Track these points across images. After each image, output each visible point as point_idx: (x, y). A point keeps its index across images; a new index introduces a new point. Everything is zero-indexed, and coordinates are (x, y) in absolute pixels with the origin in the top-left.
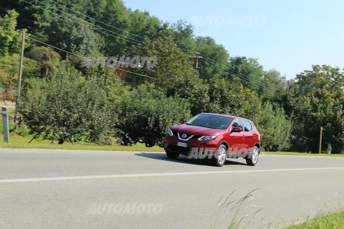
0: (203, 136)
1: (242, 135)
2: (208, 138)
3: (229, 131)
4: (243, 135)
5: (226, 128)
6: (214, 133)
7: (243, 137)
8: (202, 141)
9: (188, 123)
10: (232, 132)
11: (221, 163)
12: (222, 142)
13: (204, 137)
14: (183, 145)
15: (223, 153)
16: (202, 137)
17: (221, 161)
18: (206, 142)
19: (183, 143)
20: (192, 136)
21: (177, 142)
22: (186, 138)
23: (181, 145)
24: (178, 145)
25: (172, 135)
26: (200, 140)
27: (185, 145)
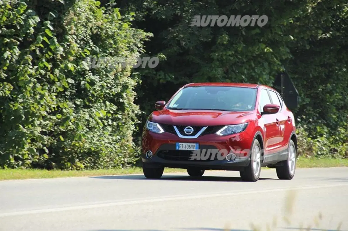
2: (233, 129)
3: (258, 112)
7: (277, 123)
11: (256, 175)
12: (256, 135)
18: (232, 138)
19: (189, 144)
20: (204, 128)
21: (177, 144)
22: (194, 134)
23: (186, 148)
24: (180, 149)
25: (160, 131)
26: (221, 135)
27: (194, 146)
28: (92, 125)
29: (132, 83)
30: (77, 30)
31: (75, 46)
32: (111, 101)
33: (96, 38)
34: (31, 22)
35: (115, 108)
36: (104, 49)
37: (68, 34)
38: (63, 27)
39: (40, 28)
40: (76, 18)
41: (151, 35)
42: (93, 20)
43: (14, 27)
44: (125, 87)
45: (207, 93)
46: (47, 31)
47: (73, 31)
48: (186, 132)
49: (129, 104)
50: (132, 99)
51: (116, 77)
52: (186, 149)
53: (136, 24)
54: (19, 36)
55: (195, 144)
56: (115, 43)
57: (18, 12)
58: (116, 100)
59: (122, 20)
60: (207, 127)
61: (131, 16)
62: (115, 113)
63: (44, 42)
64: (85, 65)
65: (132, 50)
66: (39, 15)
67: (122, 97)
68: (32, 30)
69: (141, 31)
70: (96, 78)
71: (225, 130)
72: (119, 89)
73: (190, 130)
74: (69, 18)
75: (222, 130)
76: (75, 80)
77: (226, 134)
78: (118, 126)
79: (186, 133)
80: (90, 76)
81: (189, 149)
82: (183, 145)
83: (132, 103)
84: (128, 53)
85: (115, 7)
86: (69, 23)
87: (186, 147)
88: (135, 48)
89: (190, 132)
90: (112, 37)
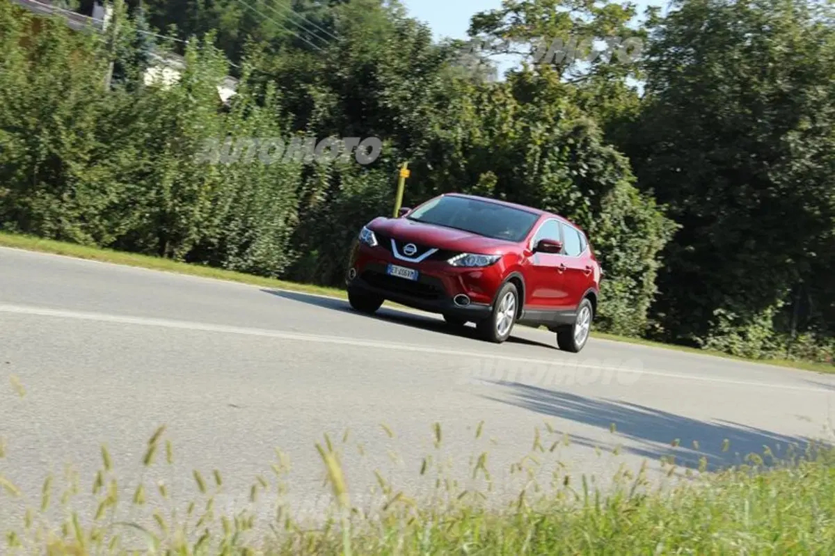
0: (462, 253)
1: (559, 266)
2: (475, 260)
3: (528, 247)
4: (562, 265)
5: (521, 240)
6: (489, 248)
7: (561, 270)
8: (459, 267)
9: (412, 216)
10: (535, 250)
11: (501, 333)
12: (509, 276)
13: (464, 258)
14: (405, 274)
15: (509, 307)
16: (458, 257)
17: (501, 327)
18: (470, 272)
19: (406, 269)
20: (433, 251)
21: (390, 266)
22: (415, 256)
23: (400, 274)
24: (392, 274)
25: (373, 242)
26: (455, 264)
27: (412, 273)
28: (609, 294)
29: (654, 265)
30: (613, 210)
31: (609, 224)
32: (632, 277)
33: (629, 220)
34: (573, 196)
35: (634, 283)
36: (635, 230)
37: (601, 211)
38: (599, 205)
39: (579, 202)
40: (613, 199)
41: (681, 226)
42: (629, 204)
43: (557, 197)
44: (647, 268)
46: (584, 206)
47: (608, 210)
48: (406, 251)
49: (648, 284)
50: (652, 279)
51: (640, 258)
53: (669, 215)
54: (560, 206)
56: (646, 227)
57: (563, 185)
58: (636, 276)
59: (656, 208)
60: (438, 249)
61: (664, 207)
62: (634, 288)
63: (580, 215)
64: (614, 241)
65: (660, 237)
66: (580, 190)
67: (641, 276)
68: (572, 203)
69: (672, 222)
70: (622, 254)
71: (463, 260)
72: (641, 268)
73: (411, 248)
74: (607, 198)
76: (603, 253)
77: (463, 265)
78: (635, 300)
80: (617, 251)
81: (403, 276)
82: (397, 268)
83: (651, 283)
84: (655, 238)
85: (652, 196)
86: (606, 203)
88: (663, 235)
89: (411, 252)
90: (643, 221)
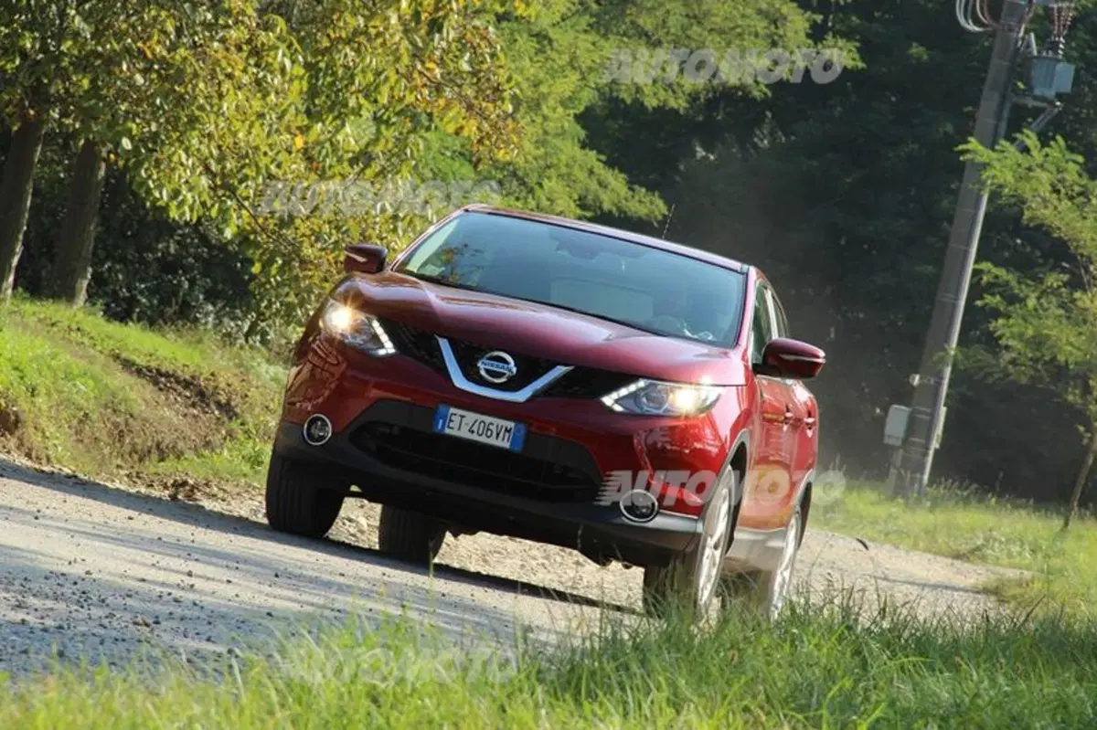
4: (788, 409)
7: (786, 422)
10: (755, 370)
14: (486, 432)
19: (488, 419)
20: (560, 370)
21: (442, 408)
22: (514, 385)
23: (473, 432)
24: (447, 431)
25: (382, 346)
26: (618, 408)
27: (508, 431)
45: (558, 249)
48: (488, 371)
52: (475, 437)
55: (511, 425)
60: (571, 368)
71: (634, 396)
73: (501, 365)
75: (624, 392)
77: (638, 411)
79: (483, 373)
81: (483, 439)
82: (462, 417)
87: (475, 428)
89: (500, 375)
